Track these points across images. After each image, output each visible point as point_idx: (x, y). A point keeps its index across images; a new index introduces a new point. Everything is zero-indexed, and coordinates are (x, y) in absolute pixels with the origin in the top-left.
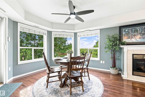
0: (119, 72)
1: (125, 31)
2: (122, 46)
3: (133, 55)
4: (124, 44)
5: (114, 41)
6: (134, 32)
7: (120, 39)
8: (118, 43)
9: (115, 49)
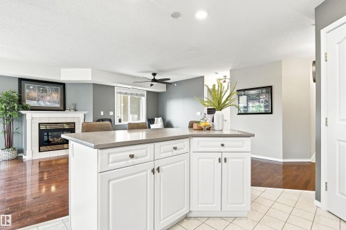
0: (19, 155)
1: (28, 88)
2: (23, 112)
3: (39, 124)
4: (26, 108)
5: (8, 103)
6: (42, 93)
7: (20, 101)
8: (16, 107)
9: (10, 115)
